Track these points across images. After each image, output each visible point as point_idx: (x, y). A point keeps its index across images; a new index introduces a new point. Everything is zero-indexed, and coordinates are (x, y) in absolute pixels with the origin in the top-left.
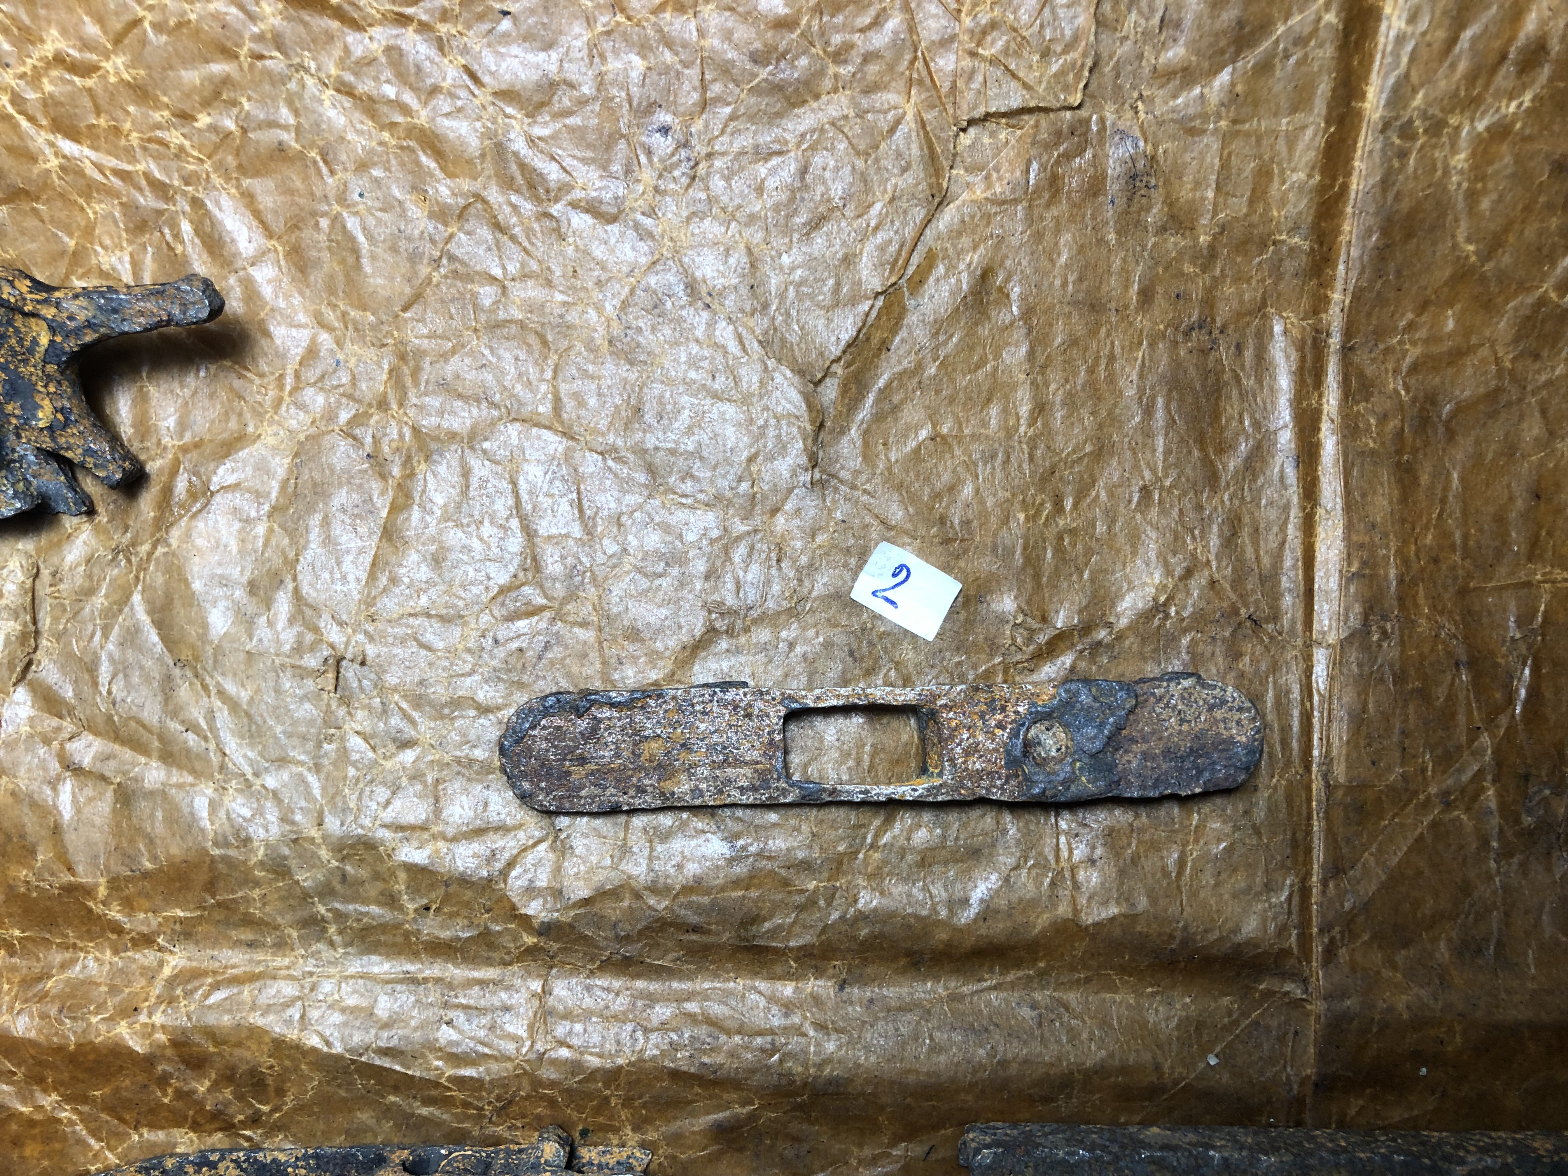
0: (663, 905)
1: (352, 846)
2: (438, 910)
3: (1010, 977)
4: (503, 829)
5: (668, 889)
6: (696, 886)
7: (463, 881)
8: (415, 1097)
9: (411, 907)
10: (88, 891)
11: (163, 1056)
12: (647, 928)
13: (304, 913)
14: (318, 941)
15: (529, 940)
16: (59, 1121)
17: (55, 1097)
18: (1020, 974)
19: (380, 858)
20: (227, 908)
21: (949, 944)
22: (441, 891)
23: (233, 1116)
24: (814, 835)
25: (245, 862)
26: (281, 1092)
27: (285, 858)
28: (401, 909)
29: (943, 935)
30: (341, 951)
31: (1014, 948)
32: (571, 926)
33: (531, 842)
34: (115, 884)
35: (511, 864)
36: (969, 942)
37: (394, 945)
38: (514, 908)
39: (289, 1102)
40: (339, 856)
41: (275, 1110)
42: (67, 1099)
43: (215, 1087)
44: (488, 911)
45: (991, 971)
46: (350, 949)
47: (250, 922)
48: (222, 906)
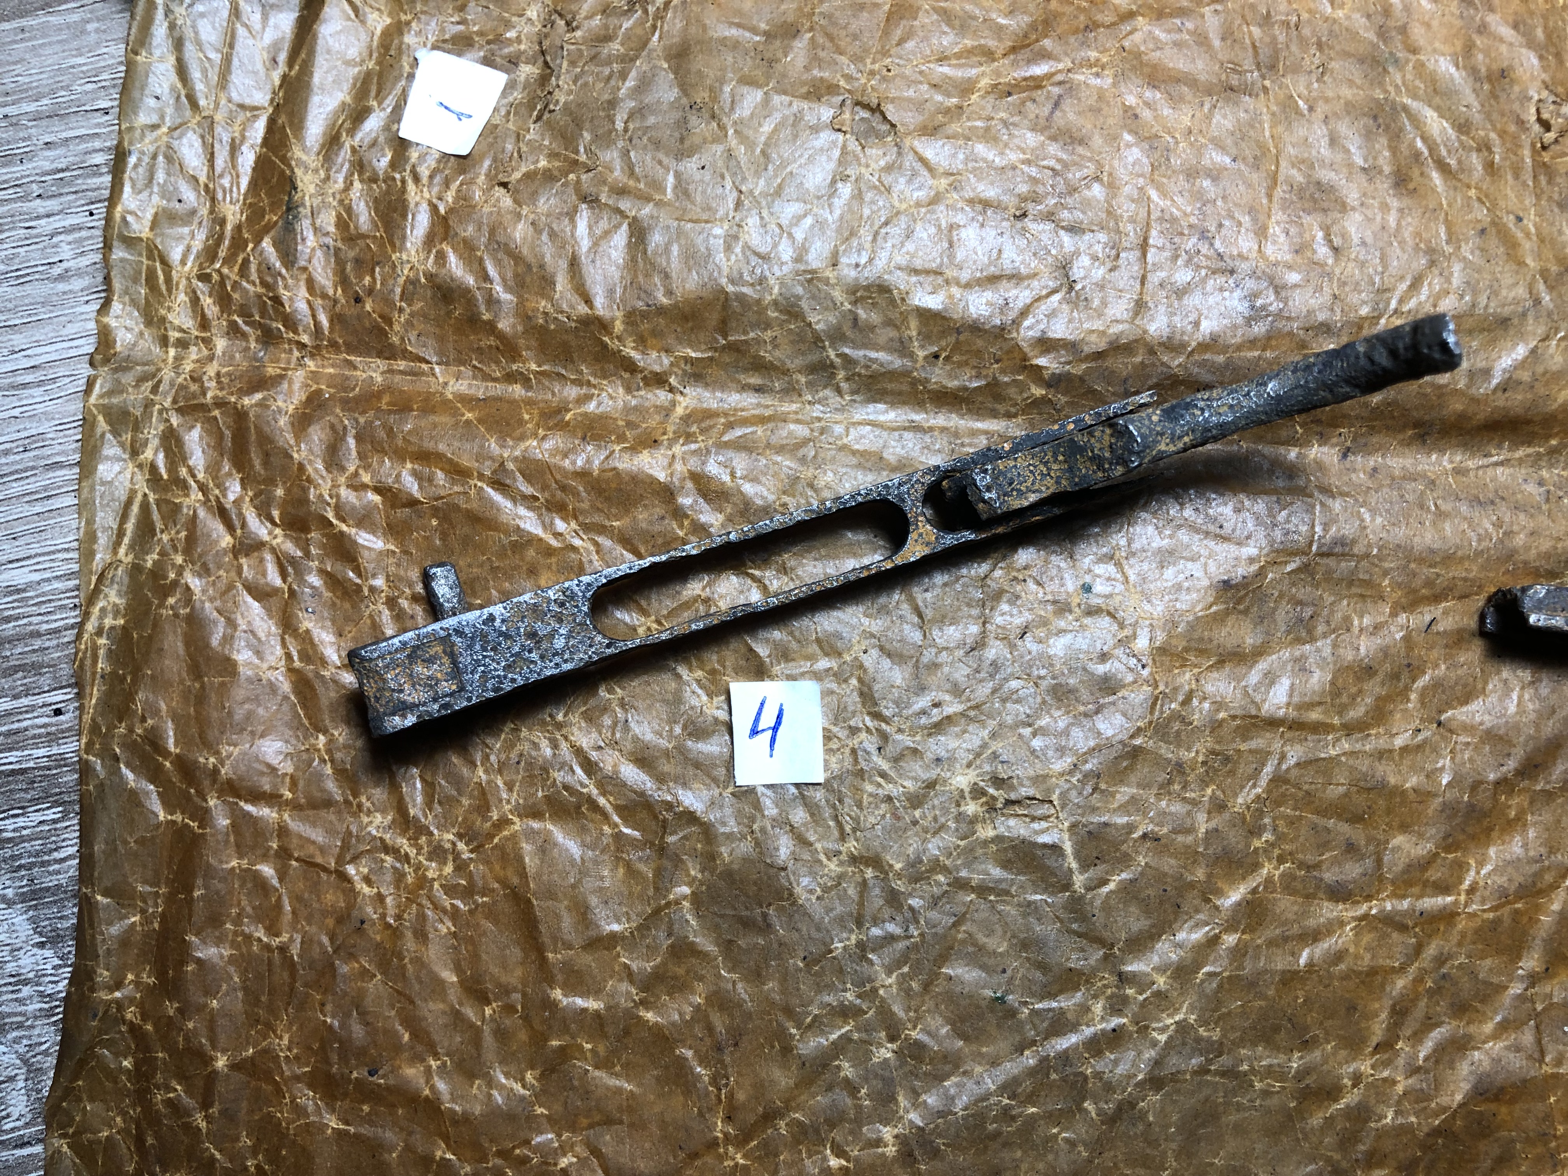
0: (1176, 363)
1: (867, 288)
2: (947, 358)
3: (1520, 453)
4: (1016, 278)
5: (1183, 345)
6: (1212, 344)
7: (975, 328)
9: (921, 354)
10: (604, 325)
11: (682, 487)
13: (813, 357)
14: (825, 387)
15: (1038, 392)
17: (574, 525)
18: (1530, 450)
19: (892, 302)
20: (738, 350)
21: (1462, 417)
22: (952, 339)
24: (1335, 297)
25: (758, 302)
27: (799, 298)
28: (912, 356)
29: (1458, 406)
30: (848, 398)
31: (1529, 422)
32: (1081, 379)
33: (1044, 292)
34: (632, 317)
35: (1025, 312)
36: (1482, 414)
37: (900, 393)
38: (1025, 359)
40: (853, 298)
42: (585, 528)
44: (997, 362)
45: (1500, 446)
46: (855, 397)
47: (760, 366)
48: (734, 348)
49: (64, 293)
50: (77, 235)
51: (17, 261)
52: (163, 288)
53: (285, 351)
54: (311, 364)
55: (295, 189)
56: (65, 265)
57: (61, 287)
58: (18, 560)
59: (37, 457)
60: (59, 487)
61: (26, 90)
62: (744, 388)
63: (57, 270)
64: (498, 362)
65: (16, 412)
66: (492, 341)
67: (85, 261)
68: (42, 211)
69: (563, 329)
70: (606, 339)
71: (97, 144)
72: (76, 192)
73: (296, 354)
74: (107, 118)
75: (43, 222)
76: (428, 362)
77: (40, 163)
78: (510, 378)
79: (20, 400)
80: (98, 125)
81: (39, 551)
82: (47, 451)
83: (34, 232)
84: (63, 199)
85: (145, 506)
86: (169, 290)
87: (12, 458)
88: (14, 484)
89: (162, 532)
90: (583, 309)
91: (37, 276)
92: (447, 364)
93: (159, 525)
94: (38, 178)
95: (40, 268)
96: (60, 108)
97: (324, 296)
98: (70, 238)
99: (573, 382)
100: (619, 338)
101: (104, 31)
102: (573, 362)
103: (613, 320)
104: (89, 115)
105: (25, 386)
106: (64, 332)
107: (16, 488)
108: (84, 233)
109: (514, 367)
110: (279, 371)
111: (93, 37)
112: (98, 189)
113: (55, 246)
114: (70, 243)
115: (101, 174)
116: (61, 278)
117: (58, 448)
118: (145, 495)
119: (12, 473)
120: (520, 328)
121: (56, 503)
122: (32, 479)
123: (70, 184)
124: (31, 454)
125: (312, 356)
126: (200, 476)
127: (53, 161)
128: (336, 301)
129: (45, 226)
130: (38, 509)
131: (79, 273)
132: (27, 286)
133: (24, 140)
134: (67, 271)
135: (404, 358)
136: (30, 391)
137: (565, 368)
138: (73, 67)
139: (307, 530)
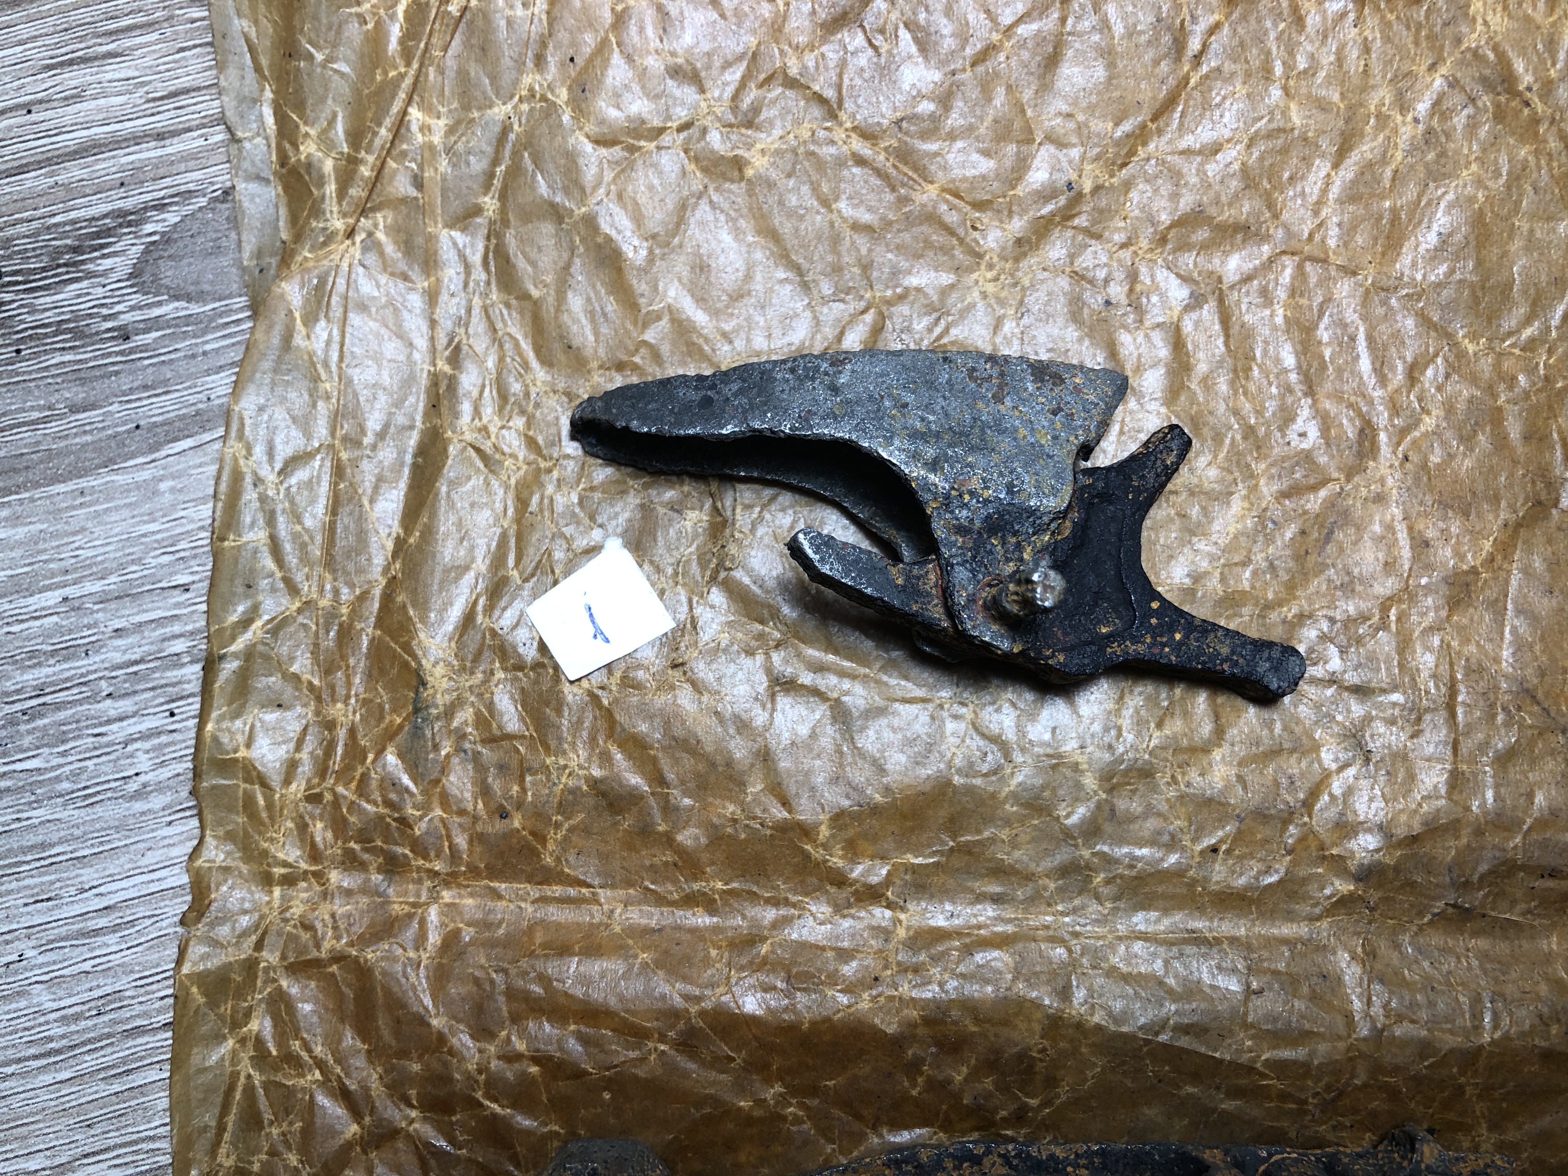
0: (1511, 844)
1: (1123, 774)
2: (1228, 852)
5: (1517, 823)
6: (1552, 819)
7: (1260, 814)
8: (1218, 1088)
9: (1198, 849)
10: (806, 831)
11: (914, 1037)
12: (1491, 872)
13: (1064, 858)
14: (1080, 893)
15: (1344, 887)
16: (784, 1119)
17: (778, 1088)
20: (970, 853)
22: (1232, 829)
23: (995, 1111)
25: (993, 796)
26: (1051, 1082)
27: (1042, 788)
28: (1184, 851)
30: (1109, 905)
32: (1396, 869)
33: (1335, 767)
34: (840, 820)
35: (1315, 791)
37: (1173, 897)
38: (1323, 847)
39: (1063, 1093)
40: (1108, 786)
41: (1045, 1104)
42: (793, 1091)
43: (975, 1075)
44: (1293, 854)
46: (1118, 904)
47: (1000, 871)
48: (966, 850)
49: (143, 813)
50: (156, 741)
51: (84, 776)
52: (264, 815)
53: (413, 881)
54: (447, 896)
55: (424, 684)
56: (142, 778)
57: (138, 806)
58: (94, 1154)
59: (115, 1022)
60: (142, 1058)
61: (90, 566)
62: (980, 898)
63: (133, 786)
64: (675, 882)
65: (87, 966)
66: (669, 857)
67: (165, 773)
68: (113, 713)
69: (754, 836)
70: (808, 847)
71: (177, 628)
72: (153, 689)
73: (428, 884)
74: (188, 595)
75: (114, 727)
76: (589, 886)
77: (108, 655)
78: (690, 901)
79: (92, 950)
80: (178, 605)
81: (118, 1141)
82: (125, 1014)
83: (105, 739)
84: (137, 698)
85: (250, 1090)
86: (272, 818)
87: (83, 1024)
88: (87, 1058)
89: (271, 1123)
90: (779, 813)
91: (109, 794)
92: (613, 887)
93: (268, 1116)
94: (107, 674)
95: (113, 785)
96: (132, 587)
97: (462, 812)
98: (147, 745)
99: (768, 901)
100: (825, 846)
101: (180, 491)
102: (768, 877)
103: (817, 825)
104: (166, 593)
105: (97, 932)
106: (144, 862)
107: (90, 1062)
108: (164, 739)
109: (696, 886)
110: (407, 908)
111: (168, 498)
112: (179, 683)
113: (131, 756)
114: (147, 752)
115: (183, 665)
116: (139, 795)
117: (138, 1009)
118: (249, 1077)
119: (83, 1044)
120: (703, 840)
121: (138, 1080)
122: (109, 1050)
123: (146, 678)
124: (106, 1018)
125: (447, 884)
126: (318, 1050)
127: (125, 652)
128: (476, 818)
129: (117, 731)
130: (116, 1088)
131: (160, 788)
132: (98, 808)
133: (89, 627)
134: (145, 786)
135: (561, 882)
136: (105, 939)
137: (757, 883)
138: (144, 535)
139: (452, 1112)
